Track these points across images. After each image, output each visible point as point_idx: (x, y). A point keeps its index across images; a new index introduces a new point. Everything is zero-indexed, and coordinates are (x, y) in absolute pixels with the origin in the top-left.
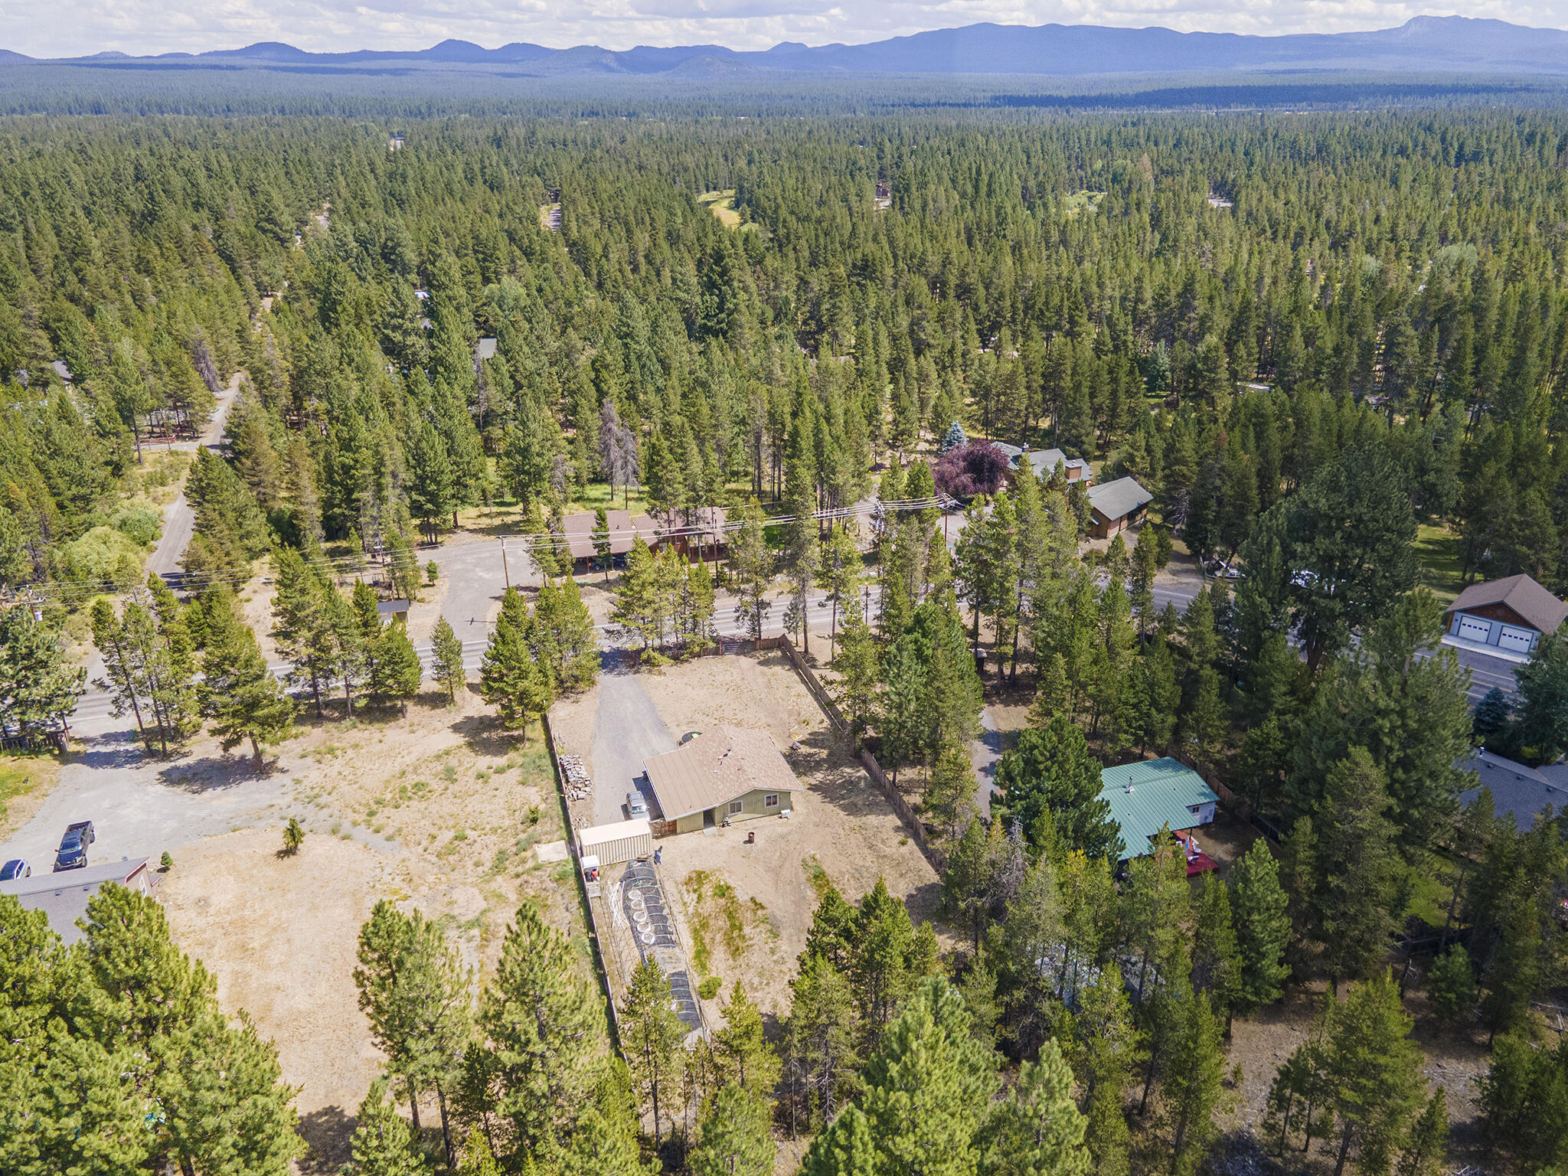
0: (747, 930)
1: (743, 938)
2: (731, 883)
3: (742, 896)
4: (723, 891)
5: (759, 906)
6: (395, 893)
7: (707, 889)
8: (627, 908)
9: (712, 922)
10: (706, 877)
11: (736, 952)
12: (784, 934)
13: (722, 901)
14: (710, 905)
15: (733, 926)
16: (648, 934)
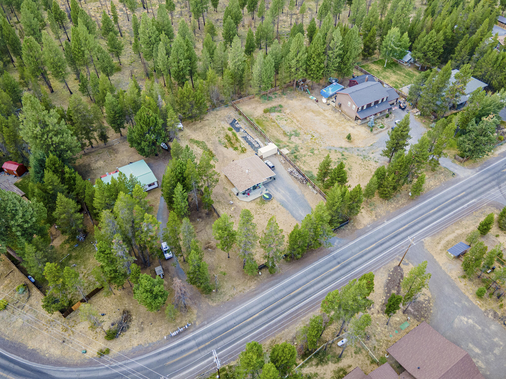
0: (226, 141)
1: (227, 139)
2: (234, 151)
3: (231, 149)
4: (236, 149)
5: (226, 147)
6: (315, 139)
7: (240, 149)
8: (258, 143)
9: (235, 141)
10: (241, 152)
11: (227, 136)
12: (217, 142)
13: (235, 146)
14: (237, 145)
15: (230, 140)
16: (249, 137)
